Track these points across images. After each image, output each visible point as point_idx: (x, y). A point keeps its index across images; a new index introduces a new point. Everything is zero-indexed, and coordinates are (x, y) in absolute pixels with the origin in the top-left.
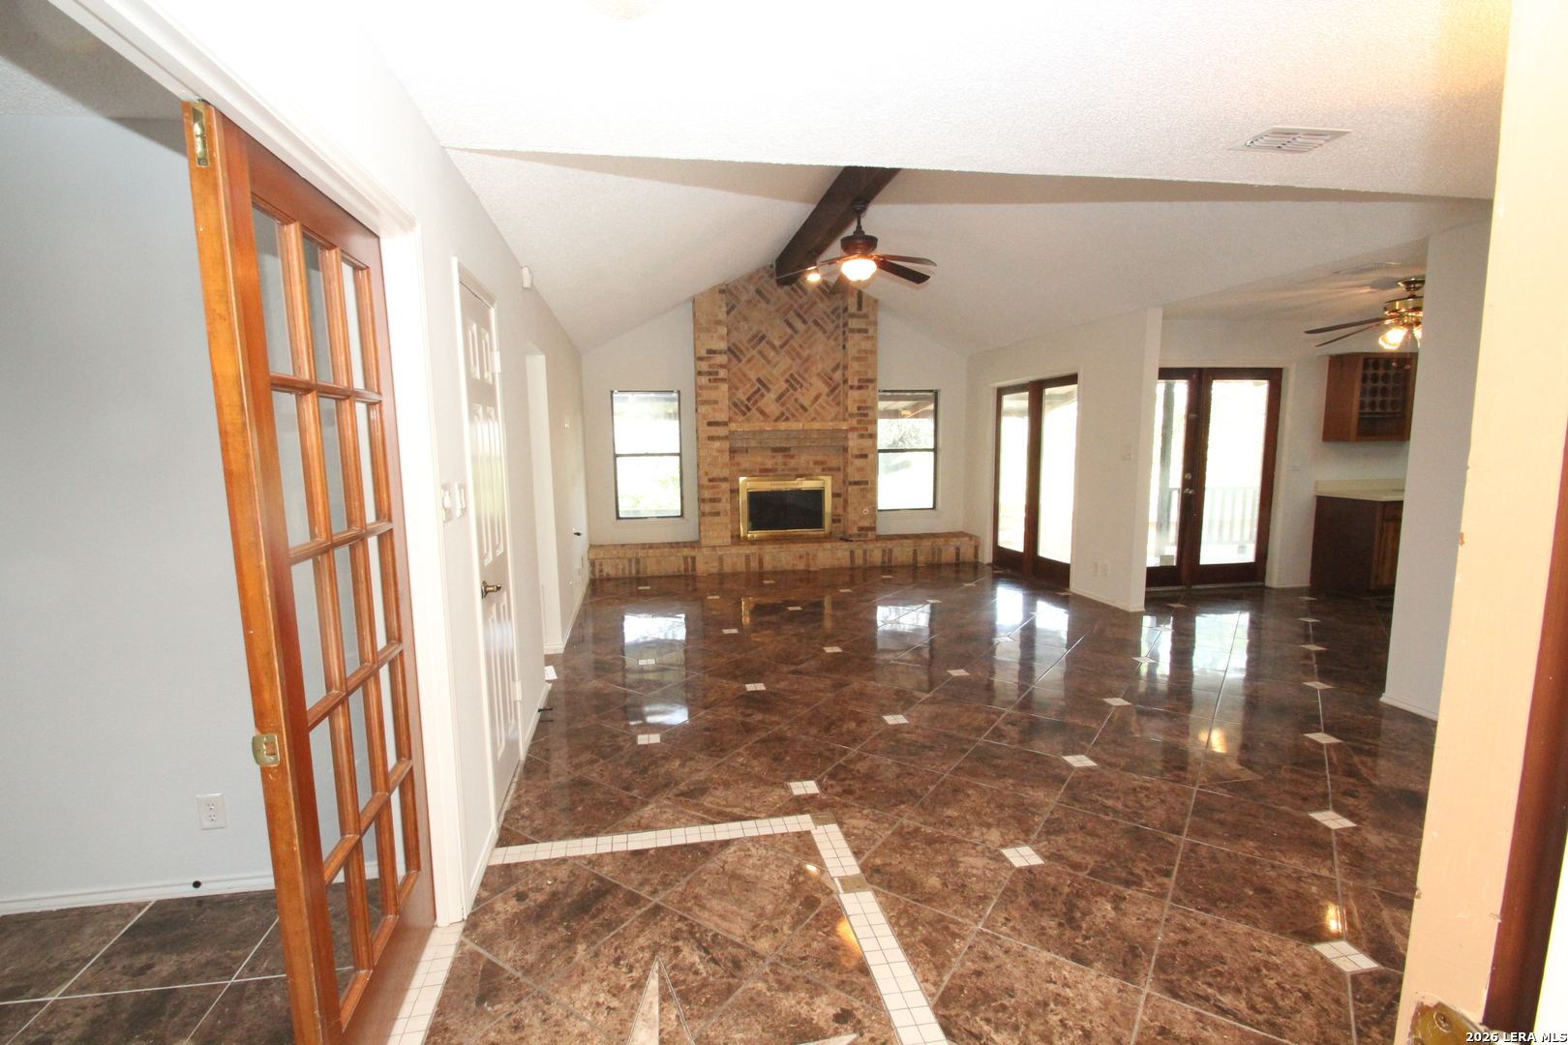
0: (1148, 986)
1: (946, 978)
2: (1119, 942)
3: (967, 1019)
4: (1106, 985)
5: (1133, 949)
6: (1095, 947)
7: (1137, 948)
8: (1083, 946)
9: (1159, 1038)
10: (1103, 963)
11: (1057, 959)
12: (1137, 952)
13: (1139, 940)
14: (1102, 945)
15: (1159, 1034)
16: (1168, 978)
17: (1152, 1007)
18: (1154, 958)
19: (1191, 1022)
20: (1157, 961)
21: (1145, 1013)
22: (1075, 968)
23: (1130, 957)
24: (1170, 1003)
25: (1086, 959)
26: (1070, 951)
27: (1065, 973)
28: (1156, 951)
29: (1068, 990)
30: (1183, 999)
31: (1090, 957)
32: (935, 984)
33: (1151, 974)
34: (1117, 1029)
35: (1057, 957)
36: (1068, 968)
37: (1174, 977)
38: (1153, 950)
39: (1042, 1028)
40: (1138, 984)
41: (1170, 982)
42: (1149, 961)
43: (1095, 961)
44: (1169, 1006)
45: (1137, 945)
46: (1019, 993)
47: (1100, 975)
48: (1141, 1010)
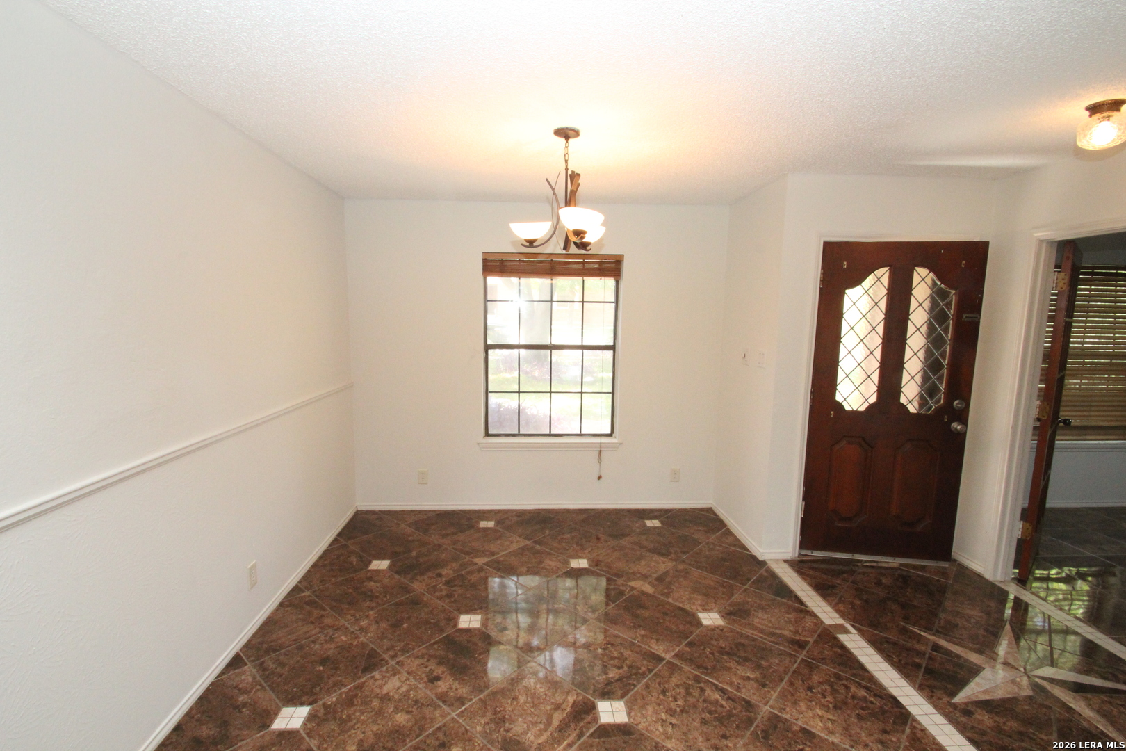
0: (764, 710)
1: (908, 731)
2: (775, 744)
3: (886, 705)
4: (793, 714)
5: (766, 737)
6: (796, 742)
7: (762, 738)
8: (806, 744)
9: (768, 683)
10: (791, 729)
11: (827, 735)
12: (763, 735)
13: (758, 744)
14: (790, 744)
15: (767, 684)
16: (748, 714)
17: (766, 698)
18: (752, 729)
19: (745, 688)
20: (751, 726)
21: (772, 695)
22: (813, 727)
23: (770, 731)
24: (754, 699)
25: (803, 734)
26: (816, 741)
27: (821, 725)
28: (748, 733)
29: (820, 713)
30: (744, 700)
31: (800, 735)
32: (915, 727)
33: (759, 717)
34: (791, 689)
35: (826, 737)
36: (818, 727)
37: (744, 713)
38: (751, 734)
39: (837, 695)
40: (770, 712)
41: (747, 711)
42: (757, 726)
43: (796, 731)
44: (755, 697)
45: (762, 740)
46: (853, 715)
47: (796, 720)
48: (774, 697)
